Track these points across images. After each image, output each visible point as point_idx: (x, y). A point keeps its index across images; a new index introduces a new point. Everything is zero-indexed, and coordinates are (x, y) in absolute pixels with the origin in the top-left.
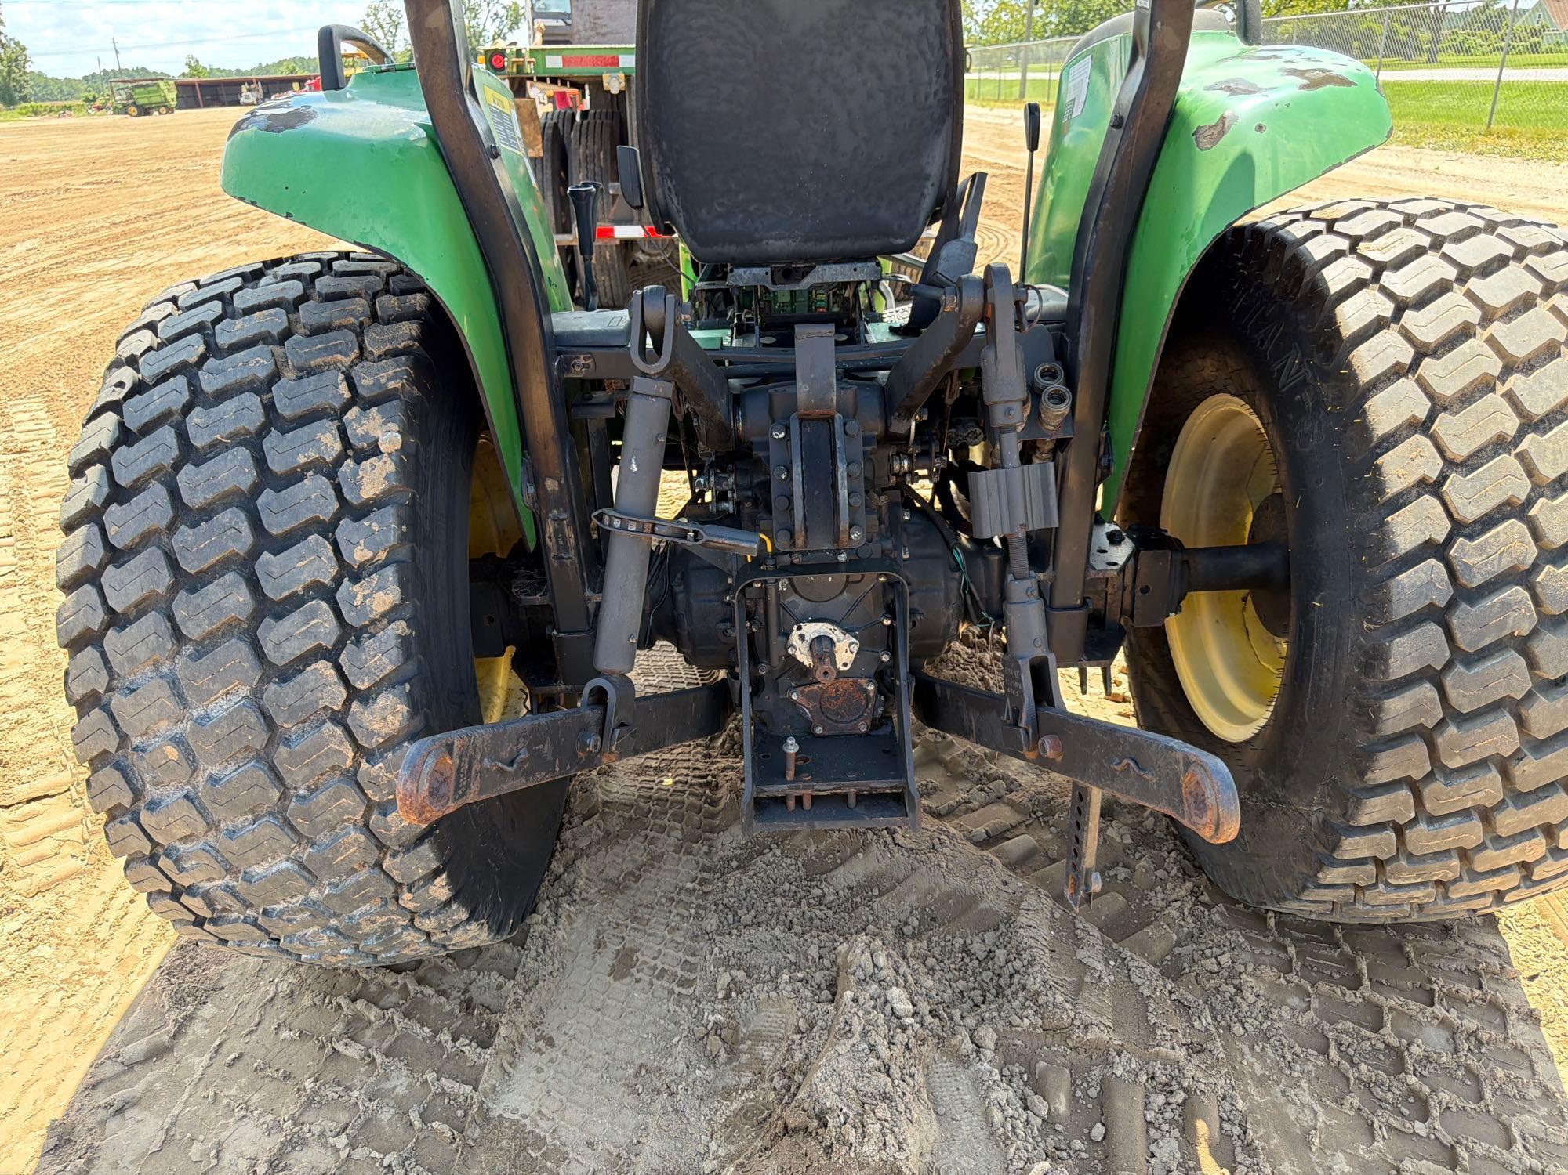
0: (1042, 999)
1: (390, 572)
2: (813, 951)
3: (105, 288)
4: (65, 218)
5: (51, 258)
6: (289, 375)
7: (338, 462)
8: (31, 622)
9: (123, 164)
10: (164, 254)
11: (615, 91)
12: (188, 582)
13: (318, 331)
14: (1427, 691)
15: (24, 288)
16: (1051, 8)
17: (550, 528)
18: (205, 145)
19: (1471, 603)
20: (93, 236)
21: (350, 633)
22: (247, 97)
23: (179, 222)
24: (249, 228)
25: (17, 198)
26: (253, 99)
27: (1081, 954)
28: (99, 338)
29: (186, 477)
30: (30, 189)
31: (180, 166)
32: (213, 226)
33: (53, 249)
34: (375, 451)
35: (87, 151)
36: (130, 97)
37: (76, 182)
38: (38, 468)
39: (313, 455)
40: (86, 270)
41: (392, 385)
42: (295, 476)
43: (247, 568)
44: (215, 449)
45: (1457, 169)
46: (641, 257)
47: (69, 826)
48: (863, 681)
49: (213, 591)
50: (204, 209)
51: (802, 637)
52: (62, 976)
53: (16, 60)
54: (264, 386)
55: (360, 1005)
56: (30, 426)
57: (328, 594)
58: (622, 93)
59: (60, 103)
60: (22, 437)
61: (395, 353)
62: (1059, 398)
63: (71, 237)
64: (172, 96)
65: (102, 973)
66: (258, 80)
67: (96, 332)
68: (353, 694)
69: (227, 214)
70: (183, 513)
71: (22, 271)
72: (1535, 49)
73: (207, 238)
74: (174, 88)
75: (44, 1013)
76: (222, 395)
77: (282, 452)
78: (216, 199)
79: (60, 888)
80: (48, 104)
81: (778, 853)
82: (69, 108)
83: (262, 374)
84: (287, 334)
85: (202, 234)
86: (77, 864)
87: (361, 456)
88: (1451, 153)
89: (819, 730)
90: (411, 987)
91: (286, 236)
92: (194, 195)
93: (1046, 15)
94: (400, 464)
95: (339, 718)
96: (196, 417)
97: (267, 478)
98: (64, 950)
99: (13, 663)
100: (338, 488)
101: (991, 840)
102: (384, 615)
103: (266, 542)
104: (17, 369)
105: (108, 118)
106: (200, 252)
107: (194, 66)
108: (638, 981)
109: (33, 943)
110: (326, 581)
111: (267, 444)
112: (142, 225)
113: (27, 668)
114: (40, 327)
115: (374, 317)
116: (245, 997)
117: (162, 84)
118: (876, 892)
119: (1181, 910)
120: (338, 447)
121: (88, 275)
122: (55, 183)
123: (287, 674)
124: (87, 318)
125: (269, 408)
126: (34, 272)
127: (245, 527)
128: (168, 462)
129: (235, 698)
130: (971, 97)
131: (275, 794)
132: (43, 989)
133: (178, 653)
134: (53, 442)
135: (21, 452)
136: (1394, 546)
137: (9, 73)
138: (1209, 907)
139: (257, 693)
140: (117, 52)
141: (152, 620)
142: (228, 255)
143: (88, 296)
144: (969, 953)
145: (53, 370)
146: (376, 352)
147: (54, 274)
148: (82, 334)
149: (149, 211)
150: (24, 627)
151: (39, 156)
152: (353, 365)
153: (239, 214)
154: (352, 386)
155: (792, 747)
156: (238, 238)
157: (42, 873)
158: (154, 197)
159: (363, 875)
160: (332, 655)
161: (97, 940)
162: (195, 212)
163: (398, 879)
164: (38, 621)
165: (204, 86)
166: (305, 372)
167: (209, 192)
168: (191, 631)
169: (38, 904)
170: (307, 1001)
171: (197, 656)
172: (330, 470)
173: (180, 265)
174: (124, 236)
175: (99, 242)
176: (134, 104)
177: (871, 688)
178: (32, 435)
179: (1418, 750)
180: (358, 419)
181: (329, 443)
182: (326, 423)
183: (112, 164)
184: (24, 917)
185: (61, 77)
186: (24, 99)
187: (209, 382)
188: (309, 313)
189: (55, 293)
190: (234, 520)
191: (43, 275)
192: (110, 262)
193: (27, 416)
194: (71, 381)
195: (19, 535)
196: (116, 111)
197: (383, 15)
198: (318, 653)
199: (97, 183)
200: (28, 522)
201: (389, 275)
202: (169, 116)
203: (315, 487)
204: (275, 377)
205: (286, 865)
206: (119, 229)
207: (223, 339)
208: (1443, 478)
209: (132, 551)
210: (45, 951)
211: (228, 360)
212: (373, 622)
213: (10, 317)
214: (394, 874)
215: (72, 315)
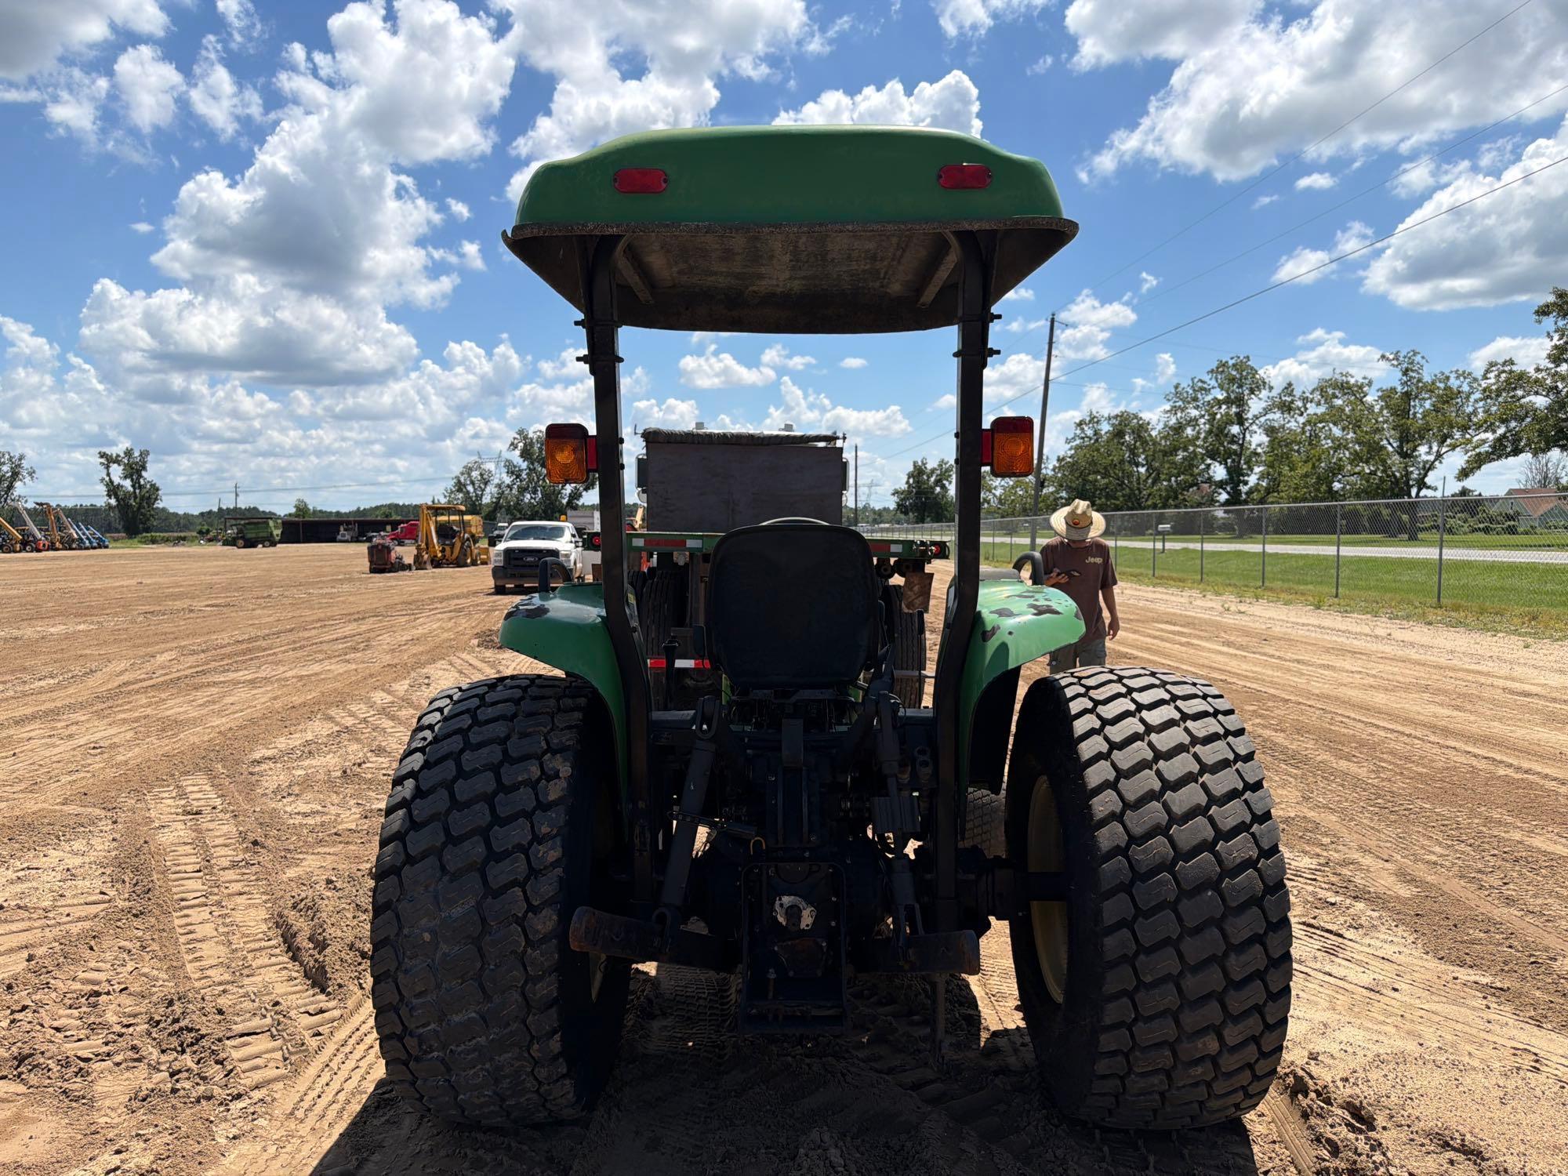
0: (930, 1164)
1: (558, 840)
2: (782, 1140)
3: (241, 694)
4: (194, 634)
5: (190, 667)
6: (515, 738)
7: (539, 780)
8: (222, 929)
9: (236, 590)
10: (285, 668)
11: (681, 563)
12: (452, 840)
13: (530, 715)
14: (1125, 933)
15: (174, 691)
16: (1061, 486)
17: (637, 831)
18: (307, 576)
19: (1143, 882)
20: (223, 651)
21: (533, 872)
22: (343, 535)
23: (294, 642)
24: (355, 649)
25: (149, 616)
26: (347, 537)
27: (964, 1145)
28: (245, 732)
29: (459, 786)
30: (158, 608)
31: (286, 593)
32: (325, 647)
33: (191, 660)
34: (557, 776)
35: (203, 577)
36: (240, 531)
37: (198, 604)
38: (211, 826)
39: (526, 776)
40: (222, 679)
41: (568, 743)
42: (515, 787)
43: (485, 833)
44: (475, 772)
45: (1407, 636)
46: (689, 682)
47: (273, 1050)
48: (819, 940)
49: (467, 845)
50: (314, 632)
51: (781, 905)
52: (275, 1137)
53: (149, 498)
54: (503, 741)
55: (481, 1152)
56: (199, 795)
57: (525, 850)
58: (686, 564)
59: (176, 534)
60: (195, 803)
61: (569, 727)
62: (925, 764)
63: (203, 651)
64: (277, 532)
65: (301, 1137)
66: (355, 522)
67: (240, 727)
68: (531, 908)
69: (335, 636)
70: (455, 804)
71: (167, 677)
72: (1512, 531)
73: (321, 656)
74: (280, 526)
75: (265, 1156)
76: (480, 745)
77: (509, 775)
78: (323, 623)
79: (271, 1086)
80: (166, 535)
81: (764, 1087)
82: (184, 539)
83: (502, 735)
84: (515, 716)
85: (315, 652)
86: (282, 1071)
87: (549, 779)
88: (1404, 622)
89: (791, 974)
90: (513, 1144)
91: (388, 657)
92: (302, 619)
93: (1057, 492)
94: (569, 784)
95: (520, 922)
96: (466, 756)
97: (501, 787)
98: (274, 1123)
99: (210, 957)
100: (536, 795)
101: (915, 1087)
102: (552, 864)
103: (498, 820)
104: (182, 753)
105: (218, 548)
106: (317, 668)
107: (302, 509)
108: (663, 1154)
109: (255, 1116)
110: (524, 843)
111: (502, 770)
112: (264, 644)
113: (221, 960)
114: (194, 722)
115: (559, 709)
116: (401, 1152)
117: (271, 523)
118: (830, 1113)
119: (1036, 1127)
120: (539, 773)
121: (224, 682)
122: (179, 604)
123: (497, 894)
124: (232, 717)
125: (505, 752)
126: (179, 679)
127: (487, 812)
128: (450, 778)
129: (467, 907)
130: (987, 559)
131: (479, 965)
132: (263, 1144)
133: (440, 880)
134: (220, 807)
135: (196, 814)
136: (1099, 849)
137: (139, 509)
138: (1056, 1127)
139: (479, 905)
140: (237, 495)
141: (431, 860)
142: (341, 671)
143: (229, 700)
144: (888, 1148)
145: (212, 755)
146: (561, 726)
147: (197, 680)
148: (231, 729)
149: (267, 632)
150: (215, 933)
151: (161, 580)
152: (549, 732)
153: (345, 637)
154: (548, 743)
155: (772, 975)
156: (347, 657)
157: (257, 1076)
158: (268, 620)
159: (514, 1026)
160: (522, 885)
161: (296, 1119)
162: (306, 634)
163: (534, 1033)
164: (226, 930)
165: (307, 524)
166: (523, 735)
167: (315, 617)
168: (451, 868)
169: (257, 1095)
170: (443, 1153)
171: (451, 881)
172: (533, 785)
173: (301, 678)
174: (248, 651)
175: (229, 656)
176: (242, 538)
177: (824, 944)
178: (202, 803)
179: (1126, 970)
180: (550, 760)
181: (535, 771)
182: (534, 761)
183: (226, 589)
184: (249, 1101)
185: (181, 512)
186: (147, 530)
187: (474, 738)
188: (526, 705)
189: (201, 696)
190: (482, 808)
191: (187, 681)
192: (241, 673)
193: (196, 789)
194: (228, 763)
195: (206, 871)
196: (226, 543)
197: (475, 474)
198: (514, 883)
199: (216, 606)
200: (213, 862)
201: (566, 687)
202: (272, 549)
203: (525, 793)
204: (508, 737)
205: (474, 1015)
206: (244, 646)
207: (481, 717)
208: (1123, 813)
209: (424, 824)
210: (261, 1122)
211: (484, 728)
212: (545, 868)
213: (168, 713)
214: (532, 1028)
215: (219, 713)
